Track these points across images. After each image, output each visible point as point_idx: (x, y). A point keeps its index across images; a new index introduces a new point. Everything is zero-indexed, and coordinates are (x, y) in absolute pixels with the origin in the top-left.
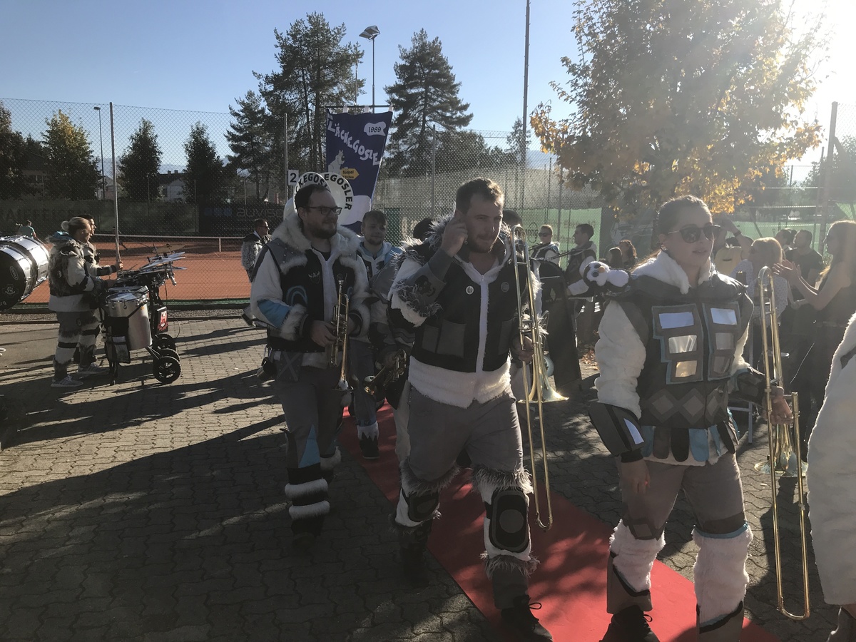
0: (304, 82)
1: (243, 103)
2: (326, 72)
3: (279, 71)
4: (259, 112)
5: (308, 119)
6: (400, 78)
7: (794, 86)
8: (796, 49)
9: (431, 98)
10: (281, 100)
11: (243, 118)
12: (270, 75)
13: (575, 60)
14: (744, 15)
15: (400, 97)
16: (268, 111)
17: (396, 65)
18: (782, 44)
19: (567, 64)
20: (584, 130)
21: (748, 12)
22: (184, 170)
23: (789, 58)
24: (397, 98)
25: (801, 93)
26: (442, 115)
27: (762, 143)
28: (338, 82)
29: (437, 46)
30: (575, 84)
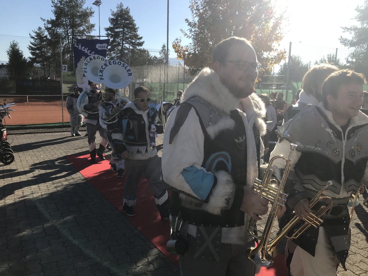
0: (66, 24)
1: (36, 32)
2: (76, 20)
3: (54, 18)
4: (45, 37)
5: (69, 41)
6: (111, 24)
7: (276, 35)
8: (277, 20)
9: (126, 34)
10: (55, 32)
11: (36, 39)
12: (49, 20)
13: (191, 20)
14: (257, 5)
15: (112, 32)
16: (49, 37)
17: (109, 18)
18: (272, 18)
19: (187, 22)
20: (195, 50)
21: (259, 4)
22: (7, 63)
23: (274, 24)
24: (110, 33)
25: (279, 38)
26: (131, 41)
27: (265, 58)
28: (82, 25)
29: (128, 10)
30: (191, 31)
